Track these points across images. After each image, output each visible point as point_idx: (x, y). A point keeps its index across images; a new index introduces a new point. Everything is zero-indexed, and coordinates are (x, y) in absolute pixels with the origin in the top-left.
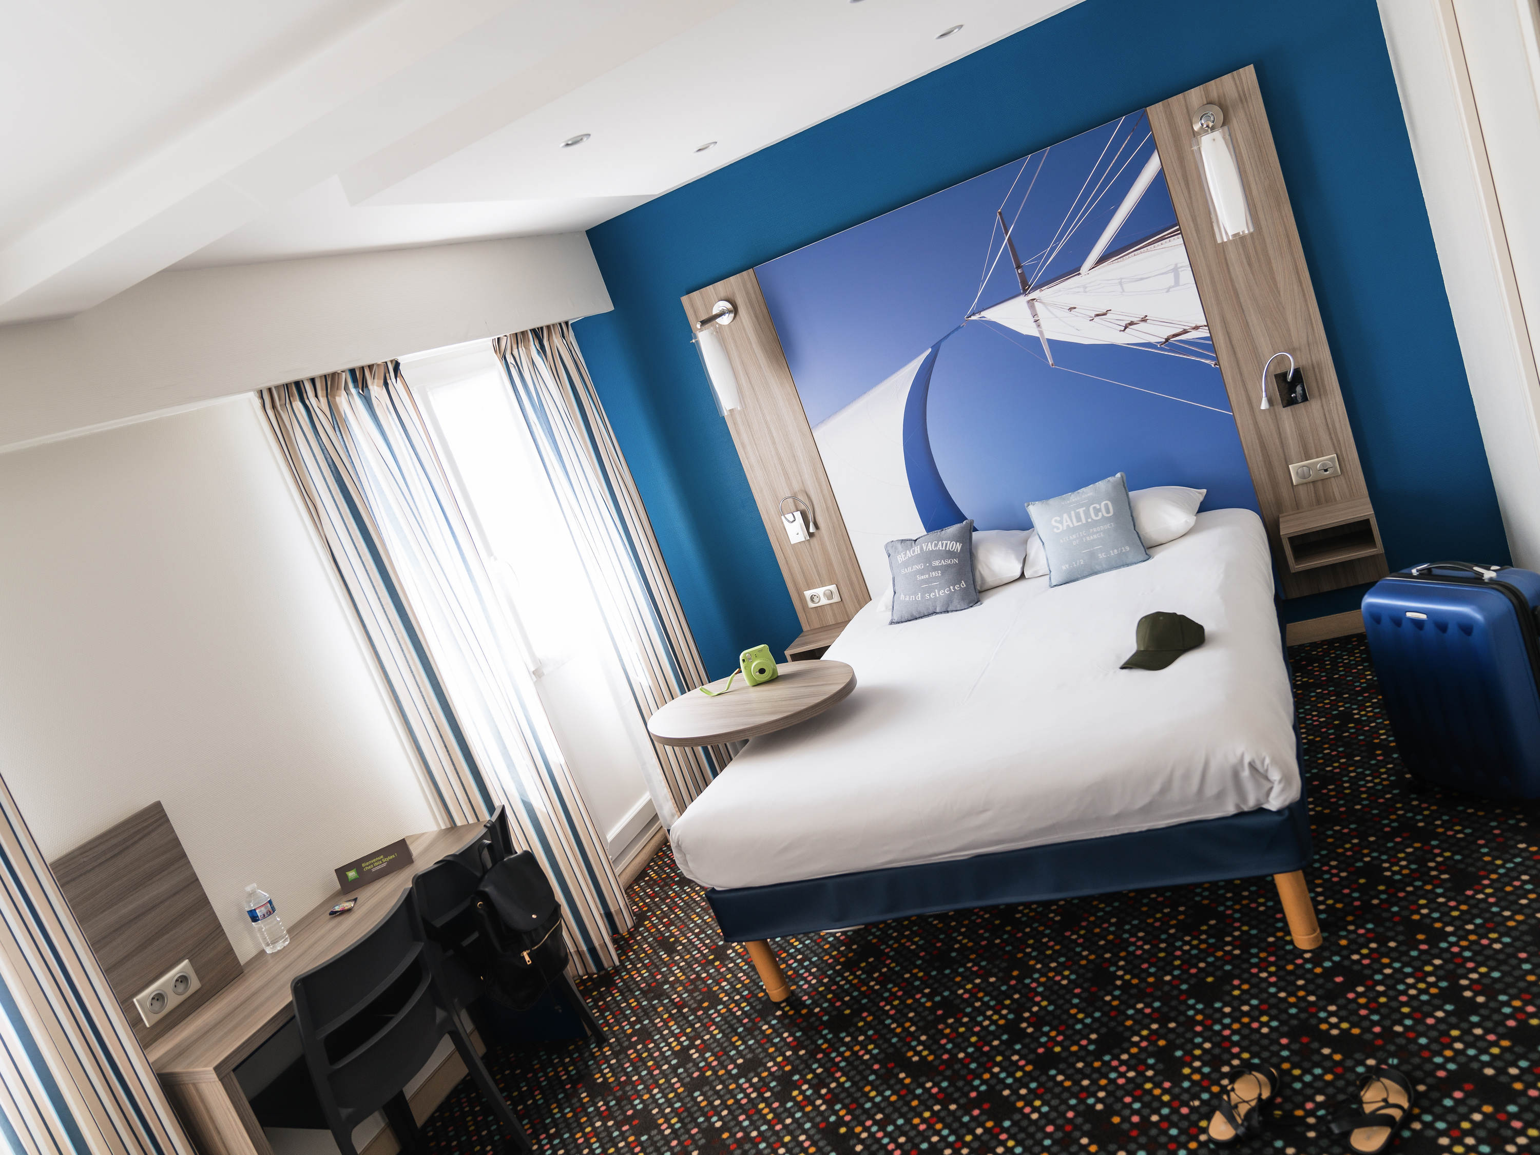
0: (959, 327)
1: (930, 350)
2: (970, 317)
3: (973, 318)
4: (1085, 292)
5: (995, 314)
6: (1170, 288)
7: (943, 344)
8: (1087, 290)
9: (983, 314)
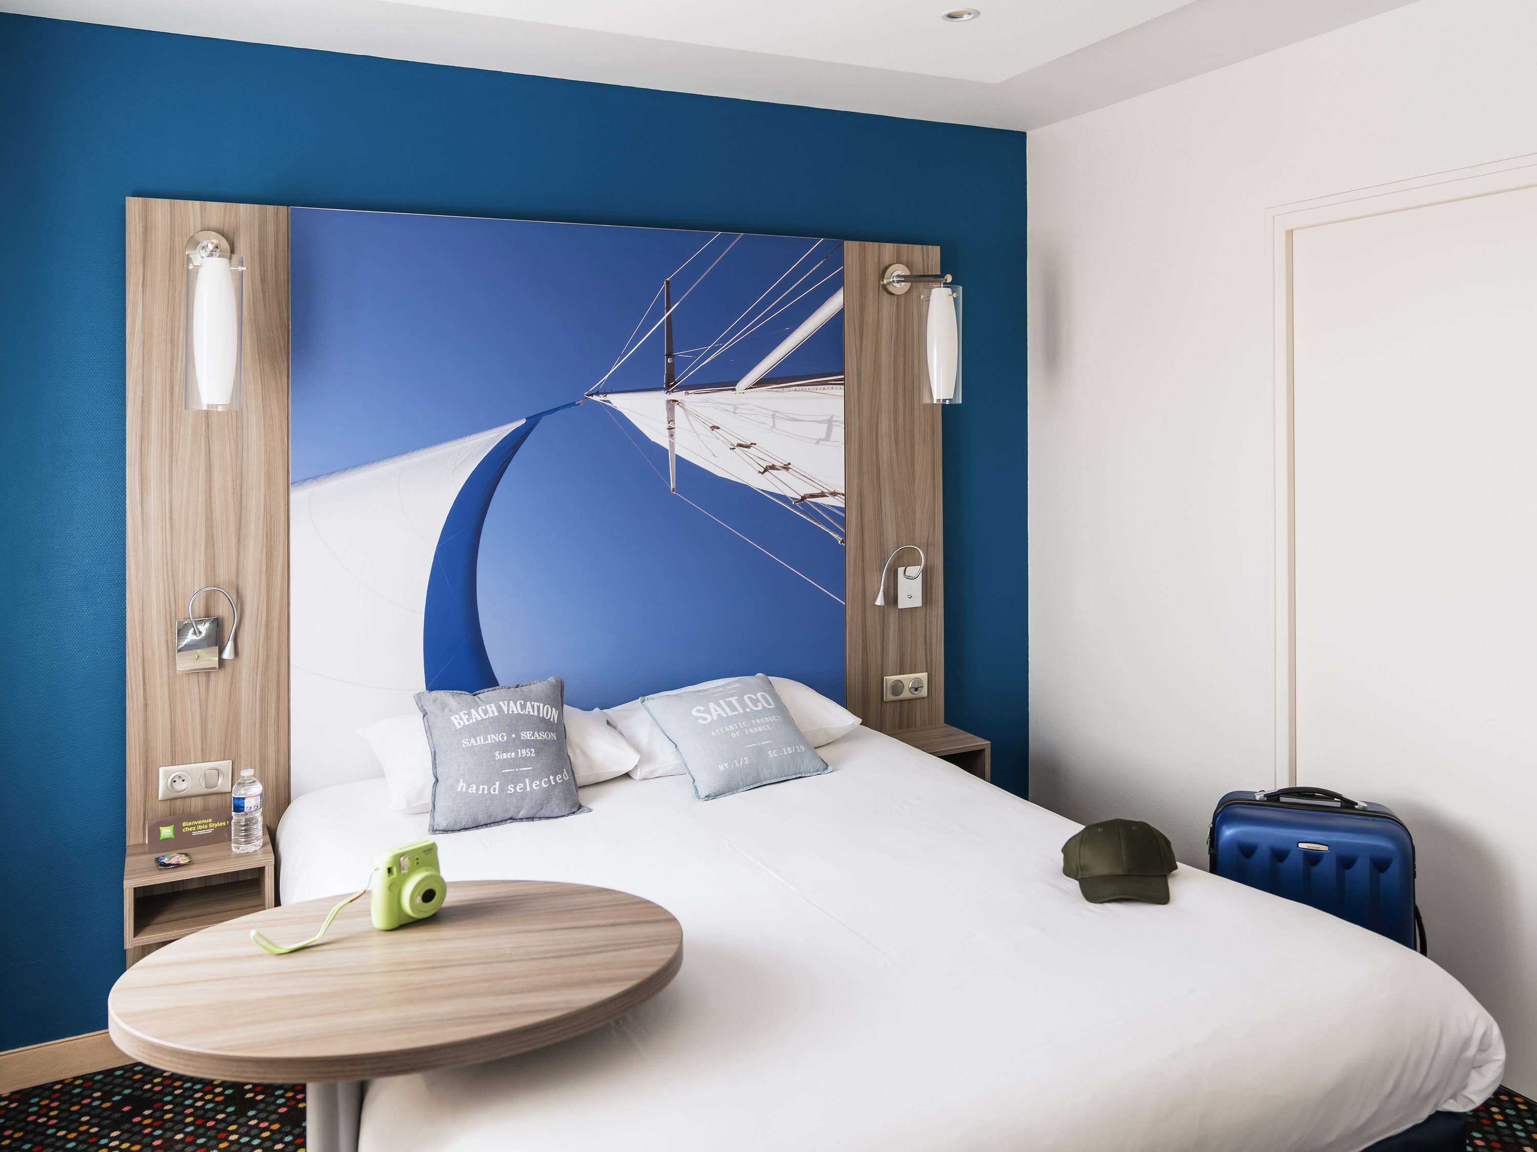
0: (573, 404)
1: (523, 421)
2: (592, 395)
3: (595, 398)
4: (734, 413)
5: (622, 402)
6: (820, 440)
7: (545, 419)
8: (737, 411)
9: (609, 397)
